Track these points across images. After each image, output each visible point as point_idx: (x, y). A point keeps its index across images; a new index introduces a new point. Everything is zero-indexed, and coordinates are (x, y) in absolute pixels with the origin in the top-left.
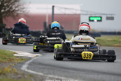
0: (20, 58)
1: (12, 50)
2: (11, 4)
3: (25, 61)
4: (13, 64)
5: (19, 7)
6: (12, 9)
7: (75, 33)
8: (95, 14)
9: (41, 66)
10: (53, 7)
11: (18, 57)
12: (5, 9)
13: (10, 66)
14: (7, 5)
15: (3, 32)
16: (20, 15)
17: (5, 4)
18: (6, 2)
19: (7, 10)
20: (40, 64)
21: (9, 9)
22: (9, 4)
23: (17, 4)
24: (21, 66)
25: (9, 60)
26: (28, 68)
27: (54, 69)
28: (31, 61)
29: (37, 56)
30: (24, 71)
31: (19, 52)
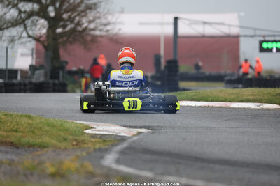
0: (101, 138)
1: (80, 120)
2: (78, 15)
3: (113, 145)
4: (84, 154)
5: (98, 21)
6: (80, 26)
7: (226, 78)
8: (274, 36)
9: (148, 157)
10: (176, 19)
11: (94, 136)
12: (64, 26)
13: (78, 157)
14: (70, 17)
15: (61, 79)
16: (100, 39)
17: (65, 16)
18: (66, 11)
19: (68, 28)
20: (147, 151)
21: (73, 26)
22: (73, 16)
23: (91, 16)
24: (102, 158)
25: (74, 143)
26: (118, 161)
27: (179, 163)
28: (125, 145)
29: (139, 133)
30: (110, 169)
31: (98, 126)
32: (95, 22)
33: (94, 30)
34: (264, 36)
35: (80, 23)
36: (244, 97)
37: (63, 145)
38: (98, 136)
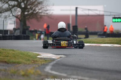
0: (44, 59)
1: (35, 52)
2: (34, 6)
3: (49, 63)
4: (37, 66)
5: (43, 9)
6: (35, 11)
7: (98, 34)
8: (119, 15)
9: (64, 67)
10: (77, 8)
11: (41, 58)
12: (28, 11)
13: (34, 68)
14: (31, 7)
15: (27, 34)
17: (29, 7)
18: (29, 5)
19: (30, 12)
20: (64, 65)
21: (32, 11)
22: (32, 7)
23: (40, 7)
24: (45, 68)
25: (33, 62)
26: (52, 69)
27: (78, 70)
28: (55, 62)
29: (61, 57)
30: (48, 73)
31: (43, 54)
32: (42, 9)
33: (41, 13)
34: (115, 15)
35: (35, 10)
36: (106, 42)
37: (28, 62)
38: (43, 59)
